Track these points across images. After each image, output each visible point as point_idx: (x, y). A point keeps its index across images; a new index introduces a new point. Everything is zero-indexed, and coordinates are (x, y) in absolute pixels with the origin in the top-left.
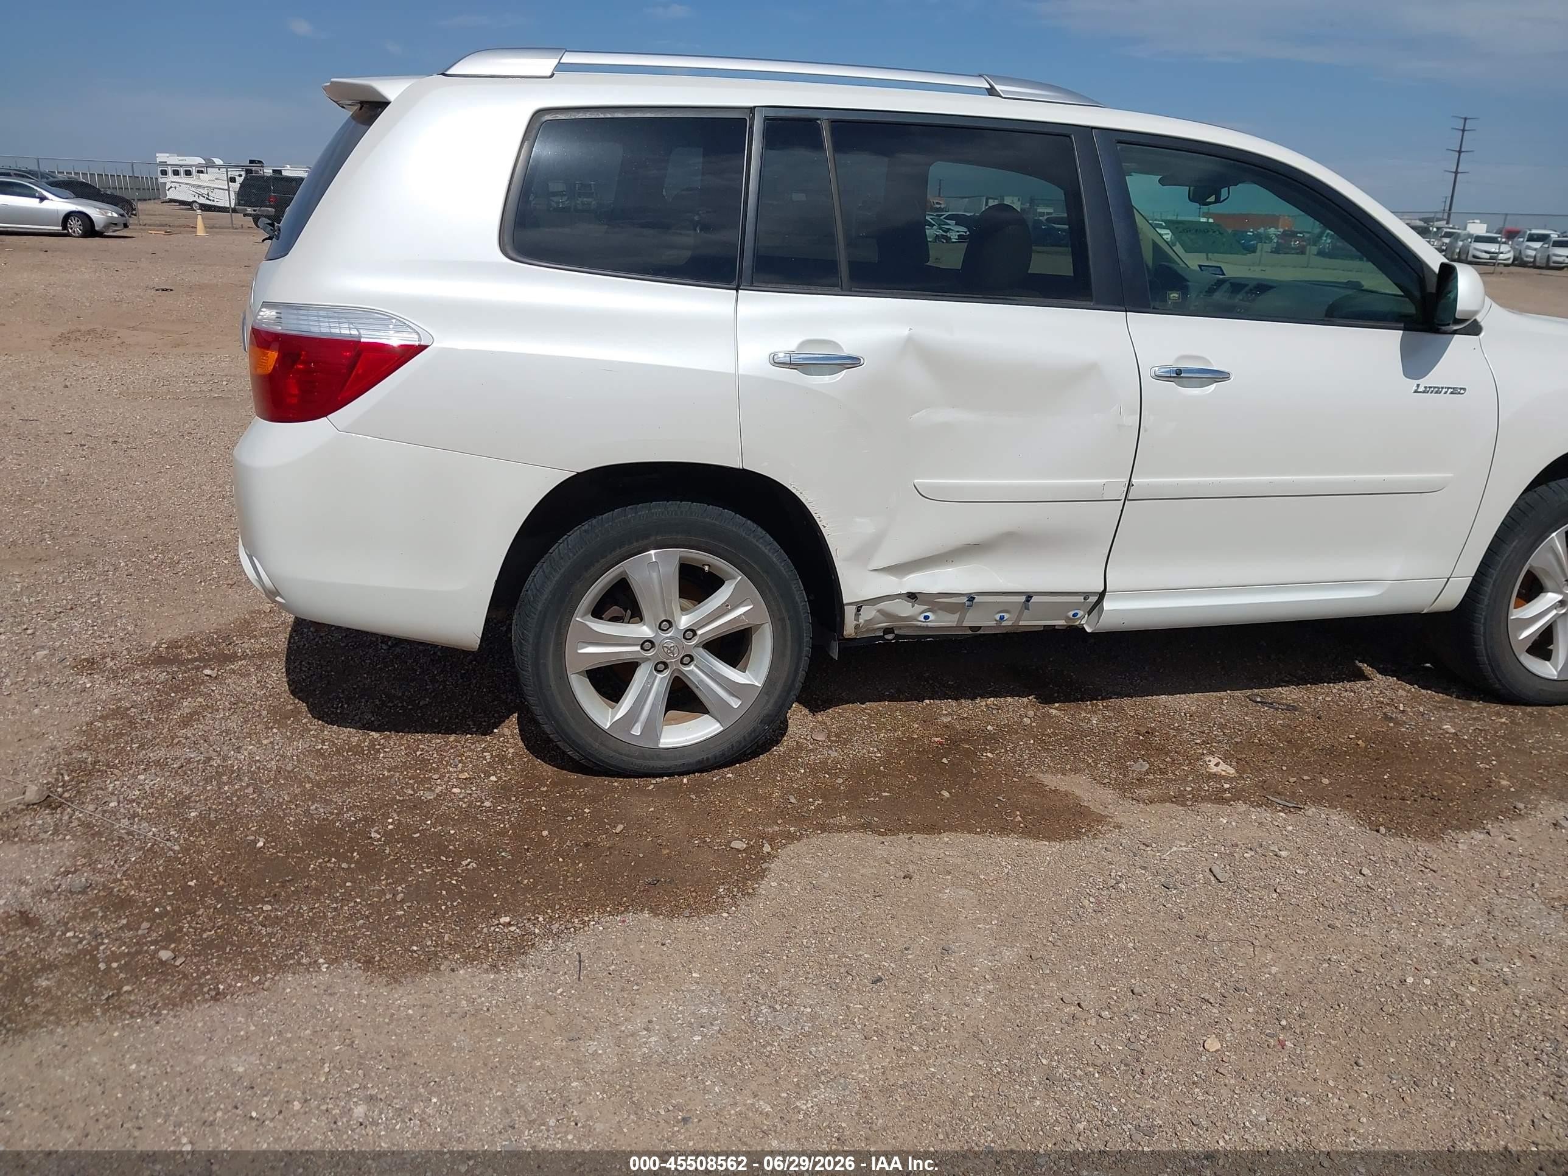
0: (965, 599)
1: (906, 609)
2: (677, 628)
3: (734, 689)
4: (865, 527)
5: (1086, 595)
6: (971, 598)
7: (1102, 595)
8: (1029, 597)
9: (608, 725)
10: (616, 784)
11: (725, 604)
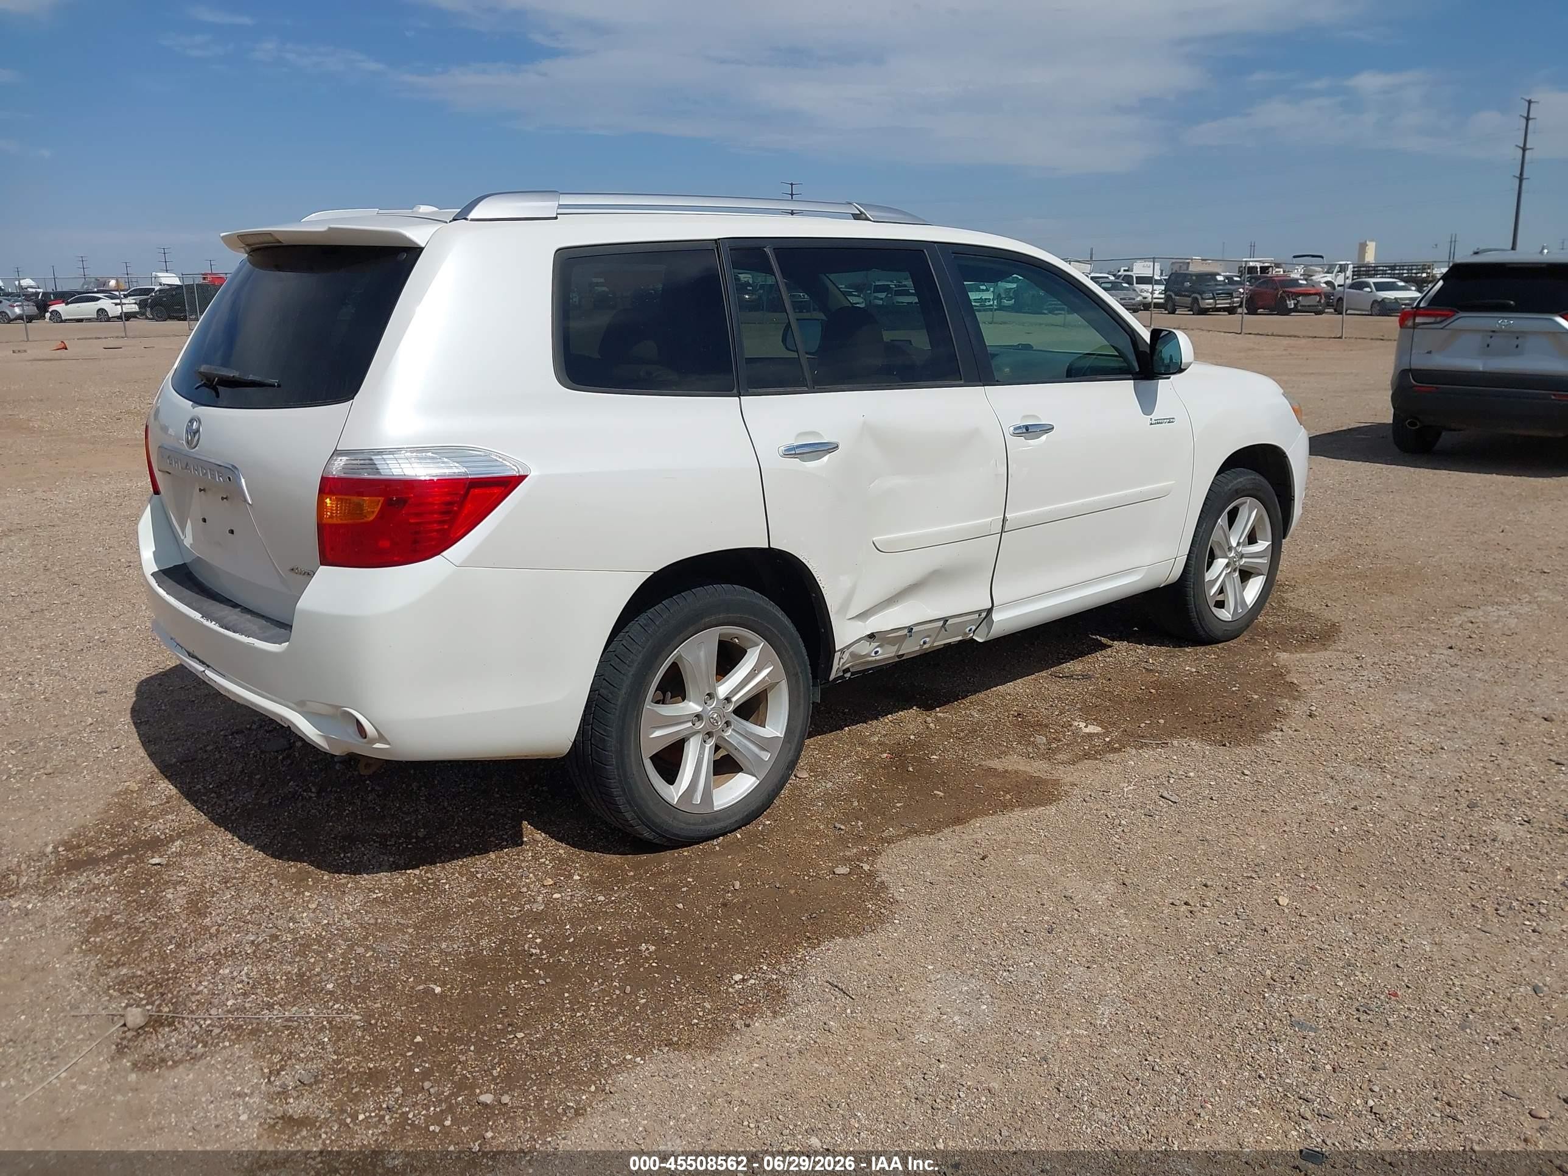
0: (906, 632)
1: (866, 648)
2: (718, 699)
3: (764, 744)
4: (846, 581)
5: (979, 612)
6: (910, 629)
7: (990, 611)
8: (945, 620)
9: (676, 800)
10: (686, 854)
11: (753, 670)
